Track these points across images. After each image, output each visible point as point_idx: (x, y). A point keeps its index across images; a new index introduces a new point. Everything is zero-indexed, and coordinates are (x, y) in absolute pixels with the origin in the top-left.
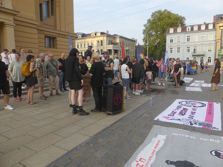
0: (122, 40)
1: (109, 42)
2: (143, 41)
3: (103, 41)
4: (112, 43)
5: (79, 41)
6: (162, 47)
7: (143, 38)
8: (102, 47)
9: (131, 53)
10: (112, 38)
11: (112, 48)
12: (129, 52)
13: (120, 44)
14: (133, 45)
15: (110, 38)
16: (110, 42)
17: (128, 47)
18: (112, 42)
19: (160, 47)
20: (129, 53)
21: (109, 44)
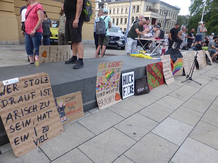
0: (163, 6)
1: (147, 9)
2: (189, 9)
3: (140, 6)
4: (150, 10)
5: (112, 5)
6: (213, 18)
7: (190, 6)
8: (137, 14)
9: (171, 24)
10: (151, 4)
11: (149, 16)
12: (169, 22)
13: (161, 11)
14: (175, 14)
15: (149, 3)
16: (149, 8)
17: (169, 16)
18: (151, 8)
19: (211, 18)
20: (169, 24)
21: (147, 11)
